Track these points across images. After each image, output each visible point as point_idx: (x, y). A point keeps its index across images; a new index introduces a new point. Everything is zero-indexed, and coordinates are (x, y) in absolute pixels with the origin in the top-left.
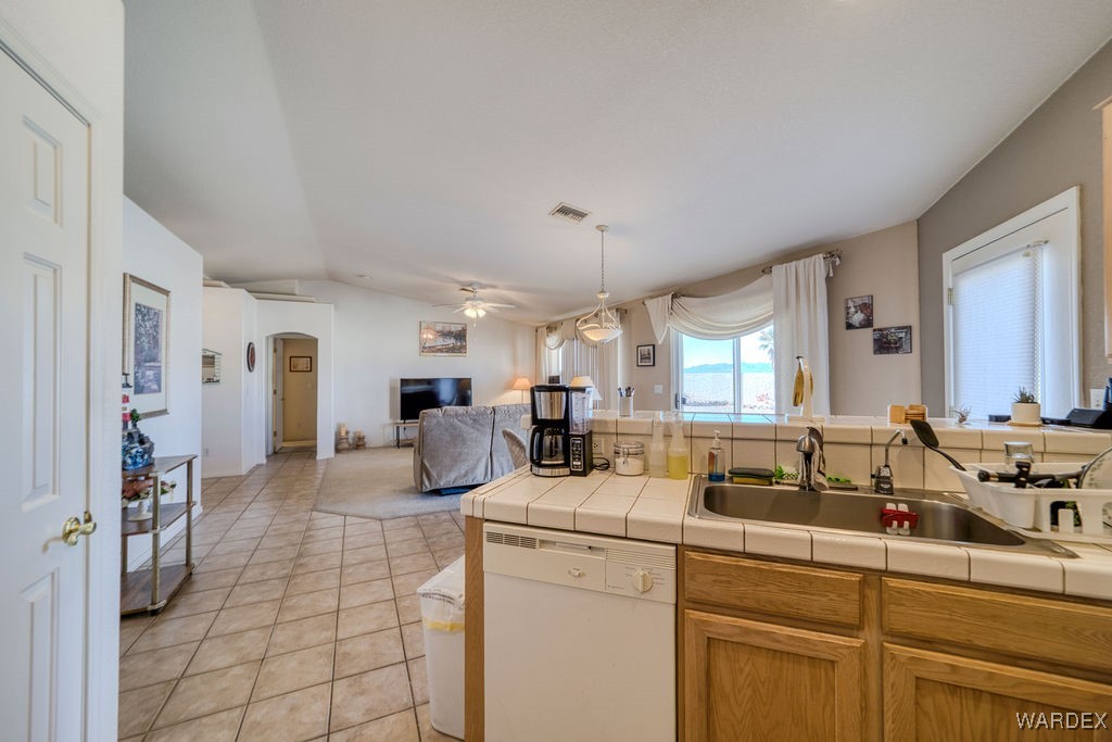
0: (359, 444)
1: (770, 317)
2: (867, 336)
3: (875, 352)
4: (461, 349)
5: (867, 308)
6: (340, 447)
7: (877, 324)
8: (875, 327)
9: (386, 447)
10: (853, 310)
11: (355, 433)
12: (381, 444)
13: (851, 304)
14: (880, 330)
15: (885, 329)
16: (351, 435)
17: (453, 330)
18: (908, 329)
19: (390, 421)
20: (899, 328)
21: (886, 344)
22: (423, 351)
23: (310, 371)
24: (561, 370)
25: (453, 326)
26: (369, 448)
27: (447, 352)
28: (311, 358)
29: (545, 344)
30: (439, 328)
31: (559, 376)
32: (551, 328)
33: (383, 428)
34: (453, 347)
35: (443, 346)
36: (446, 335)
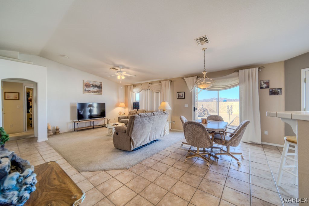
1: (238, 84)
2: (267, 91)
3: (270, 95)
4: (100, 92)
5: (268, 83)
6: (49, 134)
7: (271, 87)
8: (270, 88)
10: (263, 83)
12: (66, 131)
13: (262, 82)
14: (272, 89)
15: (274, 89)
17: (97, 84)
18: (281, 89)
20: (278, 89)
21: (273, 92)
22: (85, 92)
23: (19, 99)
24: (139, 100)
25: (97, 83)
26: (62, 133)
27: (94, 93)
28: (19, 93)
29: (132, 91)
30: (91, 83)
31: (138, 102)
32: (134, 86)
33: (68, 124)
34: (97, 91)
35: (93, 90)
36: (94, 86)
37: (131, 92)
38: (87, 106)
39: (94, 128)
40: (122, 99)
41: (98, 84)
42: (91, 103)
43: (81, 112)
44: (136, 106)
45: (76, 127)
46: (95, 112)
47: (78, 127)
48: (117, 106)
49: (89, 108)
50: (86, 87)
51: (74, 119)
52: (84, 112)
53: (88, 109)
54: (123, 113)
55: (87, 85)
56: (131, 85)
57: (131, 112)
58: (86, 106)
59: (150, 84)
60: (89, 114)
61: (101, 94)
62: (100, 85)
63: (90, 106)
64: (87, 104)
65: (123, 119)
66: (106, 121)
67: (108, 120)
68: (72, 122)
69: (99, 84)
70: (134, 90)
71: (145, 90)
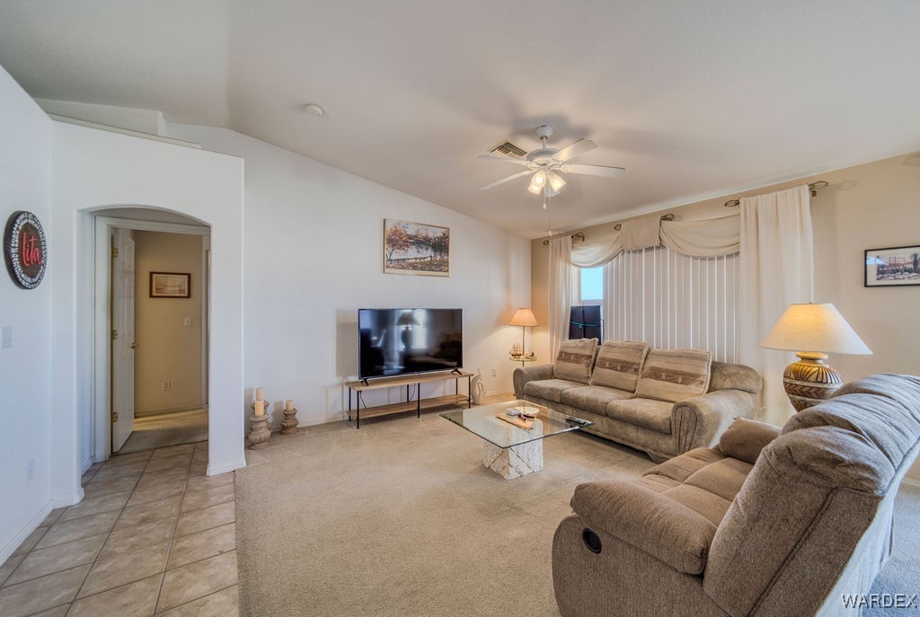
0: (285, 426)
4: (442, 266)
6: (253, 437)
9: (333, 425)
11: (278, 404)
12: (321, 420)
16: (271, 409)
17: (431, 235)
19: (337, 380)
22: (388, 267)
23: (189, 296)
24: (601, 297)
25: (430, 229)
26: (304, 429)
27: (422, 269)
28: (189, 275)
29: (568, 261)
30: (411, 231)
31: (598, 308)
32: (579, 236)
33: (327, 392)
34: (431, 262)
35: (416, 259)
36: (421, 242)
37: (561, 265)
38: (396, 321)
39: (419, 412)
40: (521, 292)
41: (434, 234)
42: (410, 311)
43: (377, 341)
44: (585, 323)
45: (354, 407)
46: (421, 341)
47: (361, 407)
48: (504, 320)
49: (403, 328)
50: (393, 246)
51: (349, 375)
52: (388, 339)
53: (398, 330)
54: (527, 353)
55: (396, 240)
56: (560, 236)
57: (570, 351)
58: (393, 319)
59: (665, 218)
60: (402, 347)
61: (446, 274)
62: (441, 238)
63: (407, 319)
64: (396, 312)
65: (536, 379)
66: (464, 382)
67: (472, 378)
68: (342, 385)
69: (439, 233)
70: (576, 256)
71: (635, 252)
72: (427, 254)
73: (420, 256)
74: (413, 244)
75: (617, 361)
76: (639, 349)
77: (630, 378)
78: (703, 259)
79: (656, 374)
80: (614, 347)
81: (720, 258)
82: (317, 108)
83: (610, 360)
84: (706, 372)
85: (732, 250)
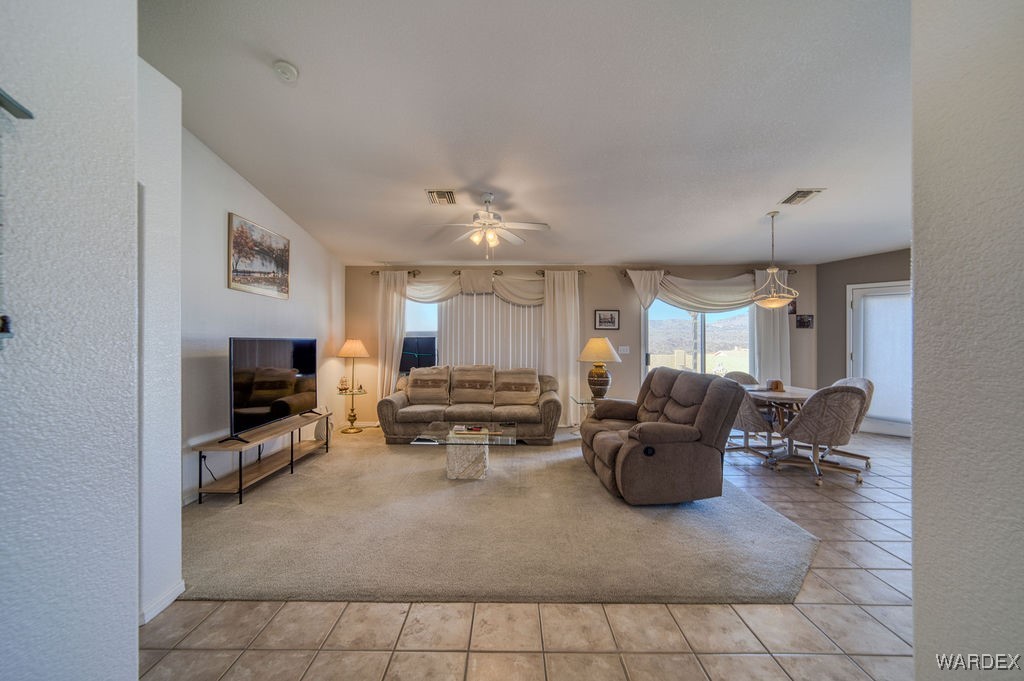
3: (797, 327)
4: (284, 286)
5: (794, 304)
8: (797, 314)
14: (801, 316)
17: (275, 246)
18: (812, 317)
20: (808, 316)
21: (802, 323)
22: (233, 280)
24: (436, 330)
25: (274, 237)
29: (403, 295)
30: (257, 236)
32: (414, 273)
34: (274, 278)
35: (261, 273)
36: (266, 253)
37: (396, 297)
40: (339, 322)
41: (278, 245)
48: (328, 351)
50: (239, 253)
55: (242, 244)
57: (425, 378)
59: (496, 273)
61: (287, 296)
62: (282, 251)
69: (281, 245)
70: (411, 290)
71: (467, 294)
72: (271, 267)
73: (264, 270)
74: (258, 252)
75: (475, 381)
76: (489, 370)
77: (488, 393)
78: (519, 306)
79: (507, 387)
80: (469, 371)
81: (529, 307)
82: (293, 69)
83: (469, 381)
84: (537, 381)
85: (539, 302)
